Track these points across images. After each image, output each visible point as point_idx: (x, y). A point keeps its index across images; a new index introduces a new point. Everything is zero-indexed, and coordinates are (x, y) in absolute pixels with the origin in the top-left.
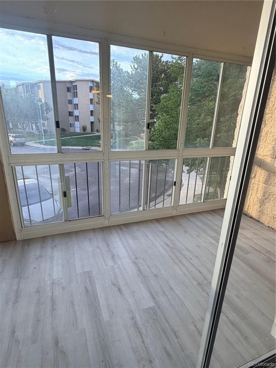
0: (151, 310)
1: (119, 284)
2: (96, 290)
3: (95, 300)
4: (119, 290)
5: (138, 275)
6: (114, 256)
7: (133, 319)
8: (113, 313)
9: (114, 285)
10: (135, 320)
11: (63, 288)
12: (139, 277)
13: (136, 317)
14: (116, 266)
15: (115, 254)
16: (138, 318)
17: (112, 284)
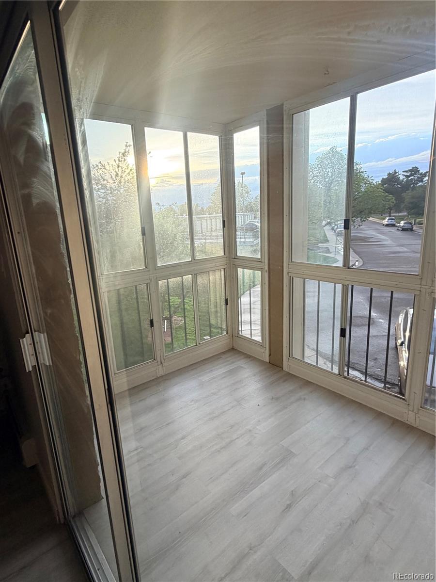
0: (281, 574)
1: (299, 502)
2: (269, 477)
3: (252, 483)
4: (289, 507)
5: (341, 524)
6: (350, 467)
7: (250, 550)
8: (245, 516)
9: (292, 494)
10: (250, 553)
11: (250, 442)
12: (338, 527)
13: (255, 552)
14: (331, 480)
15: (357, 467)
16: (256, 556)
17: (292, 491)
